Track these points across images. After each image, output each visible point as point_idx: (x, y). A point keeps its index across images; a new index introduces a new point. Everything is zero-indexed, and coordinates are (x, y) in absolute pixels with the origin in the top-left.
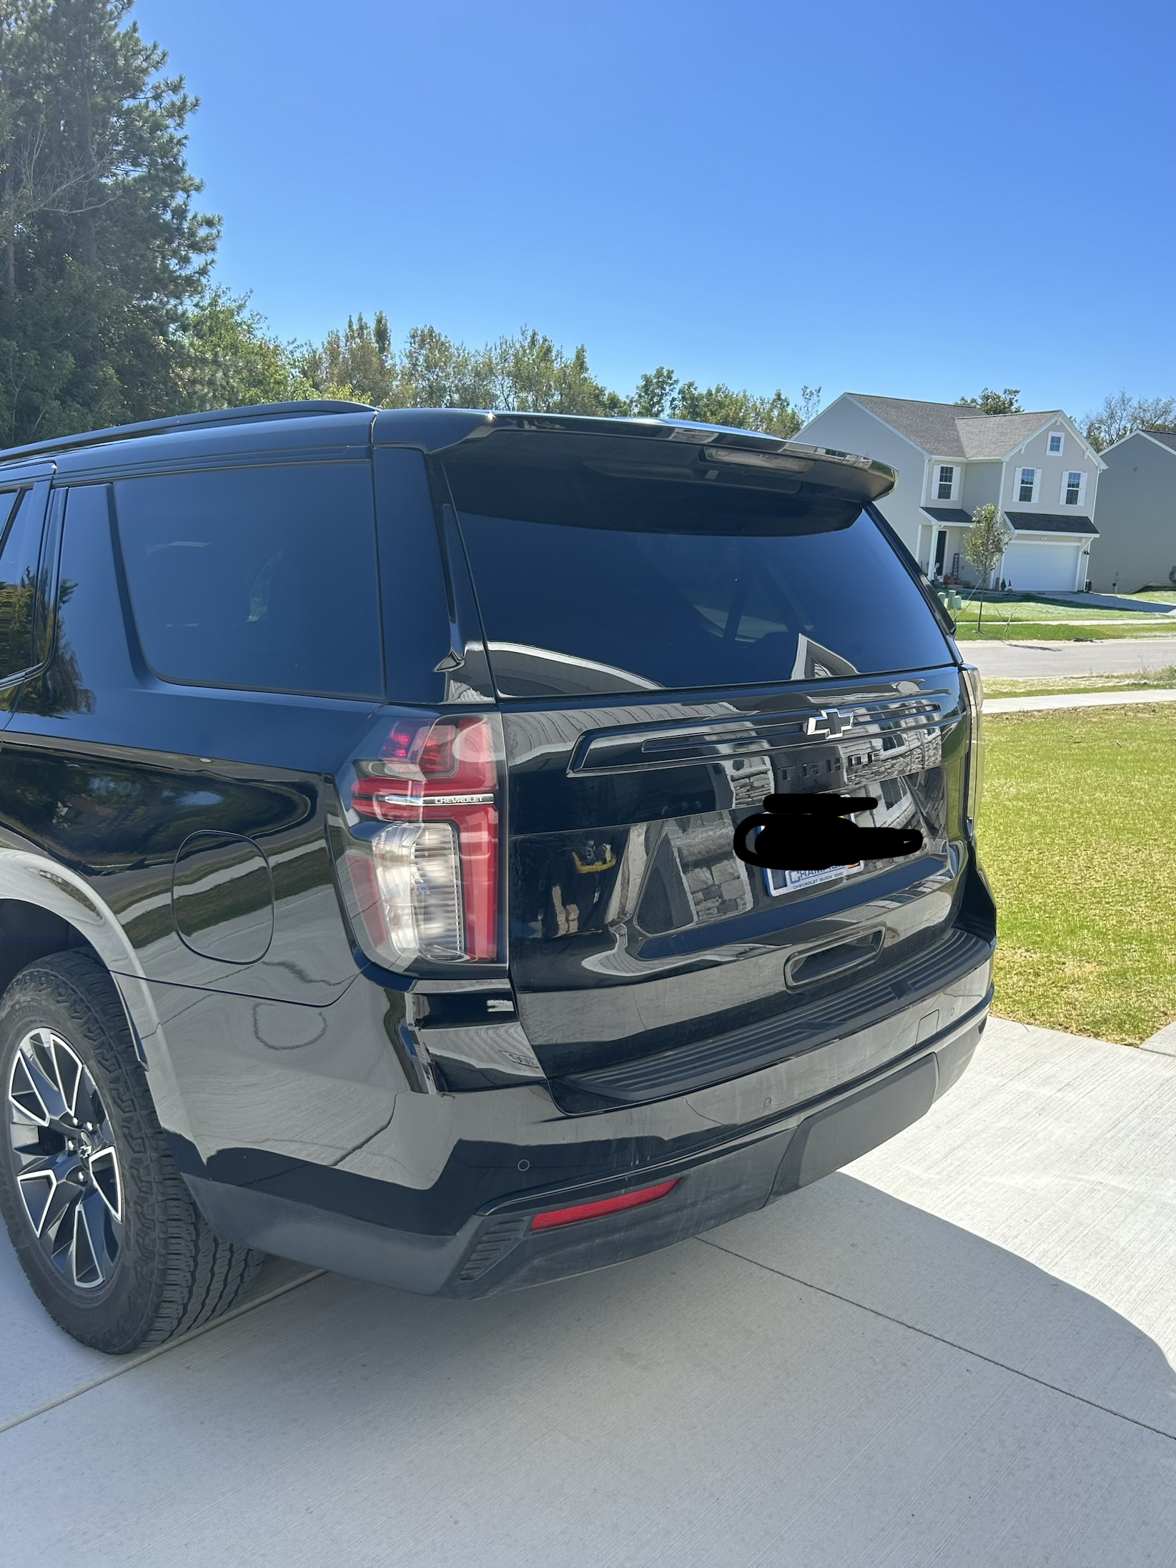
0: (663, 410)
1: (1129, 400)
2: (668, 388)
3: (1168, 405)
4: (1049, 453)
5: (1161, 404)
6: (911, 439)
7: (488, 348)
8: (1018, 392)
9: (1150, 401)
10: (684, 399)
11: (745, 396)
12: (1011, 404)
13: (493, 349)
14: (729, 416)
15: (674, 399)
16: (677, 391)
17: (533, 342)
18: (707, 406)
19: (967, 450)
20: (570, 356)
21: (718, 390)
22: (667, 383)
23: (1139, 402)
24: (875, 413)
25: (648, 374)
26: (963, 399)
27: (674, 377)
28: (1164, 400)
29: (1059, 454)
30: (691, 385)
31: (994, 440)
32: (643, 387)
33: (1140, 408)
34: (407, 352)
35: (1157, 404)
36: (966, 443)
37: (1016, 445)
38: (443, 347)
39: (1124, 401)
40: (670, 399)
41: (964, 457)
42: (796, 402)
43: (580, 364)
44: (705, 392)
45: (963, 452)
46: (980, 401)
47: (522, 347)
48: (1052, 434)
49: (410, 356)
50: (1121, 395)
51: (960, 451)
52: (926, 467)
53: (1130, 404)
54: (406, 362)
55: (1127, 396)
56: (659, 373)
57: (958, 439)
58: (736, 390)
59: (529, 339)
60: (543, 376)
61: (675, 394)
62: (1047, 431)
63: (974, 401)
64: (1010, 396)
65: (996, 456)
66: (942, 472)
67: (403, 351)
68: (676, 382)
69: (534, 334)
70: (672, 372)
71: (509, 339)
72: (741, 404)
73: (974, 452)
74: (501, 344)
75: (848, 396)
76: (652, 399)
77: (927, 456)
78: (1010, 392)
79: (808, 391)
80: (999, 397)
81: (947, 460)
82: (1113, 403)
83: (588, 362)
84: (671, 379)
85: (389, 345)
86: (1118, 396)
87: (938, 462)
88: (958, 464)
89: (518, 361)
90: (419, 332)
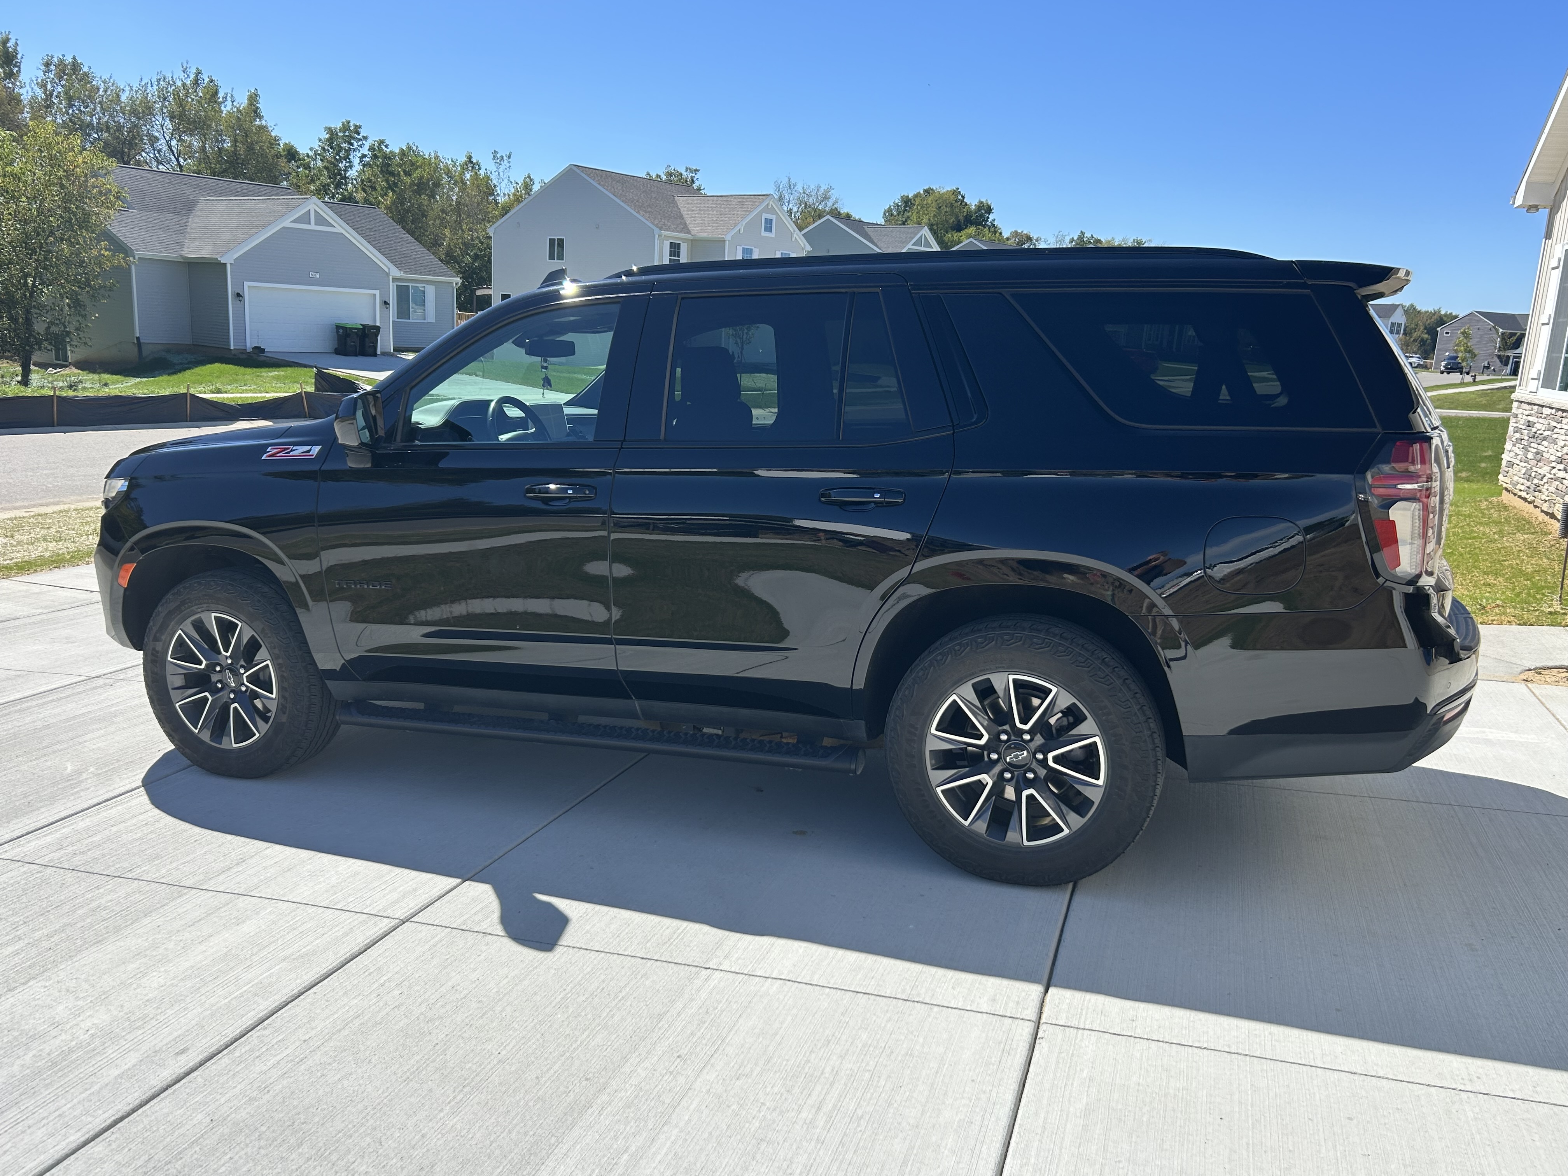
0: (351, 167)
1: (795, 185)
2: (355, 144)
3: (827, 192)
4: (764, 234)
5: (822, 191)
6: (640, 214)
7: (143, 83)
8: (698, 171)
9: (812, 187)
10: (375, 157)
11: (437, 157)
12: (693, 182)
13: (149, 85)
14: (423, 177)
15: (364, 156)
16: (367, 147)
17: (196, 82)
18: (400, 166)
19: (690, 227)
20: (243, 101)
21: (410, 148)
22: (354, 138)
23: (803, 188)
24: (603, 186)
25: (332, 126)
26: (648, 174)
27: (363, 133)
28: (824, 187)
29: (772, 235)
30: (382, 142)
31: (715, 219)
32: (328, 140)
33: (804, 193)
34: (39, 80)
35: (818, 190)
36: (689, 221)
37: (735, 225)
38: (85, 79)
39: (790, 186)
40: (359, 155)
41: (690, 234)
42: (487, 166)
43: (254, 110)
44: (397, 151)
45: (688, 229)
46: (664, 178)
47: (184, 85)
48: (765, 216)
49: (43, 86)
50: (787, 180)
51: (685, 229)
52: (657, 241)
53: (796, 188)
54: (40, 94)
55: (793, 181)
56: (346, 127)
57: (681, 216)
58: (427, 151)
59: (192, 76)
60: (211, 120)
61: (365, 150)
62: (760, 214)
63: (658, 176)
64: (691, 175)
65: (720, 234)
66: (671, 247)
67: (34, 79)
68: (365, 138)
69: (199, 72)
70: (360, 127)
71: (169, 76)
72: (433, 164)
73: (698, 229)
74: (158, 81)
75: (574, 168)
76: (338, 154)
77: (656, 230)
78: (691, 171)
79: (498, 156)
80: (681, 175)
81: (676, 236)
82: (781, 187)
83: (262, 106)
84: (359, 134)
85: (19, 71)
86: (785, 181)
87: (667, 237)
88: (685, 240)
89: (181, 103)
90: (55, 60)
